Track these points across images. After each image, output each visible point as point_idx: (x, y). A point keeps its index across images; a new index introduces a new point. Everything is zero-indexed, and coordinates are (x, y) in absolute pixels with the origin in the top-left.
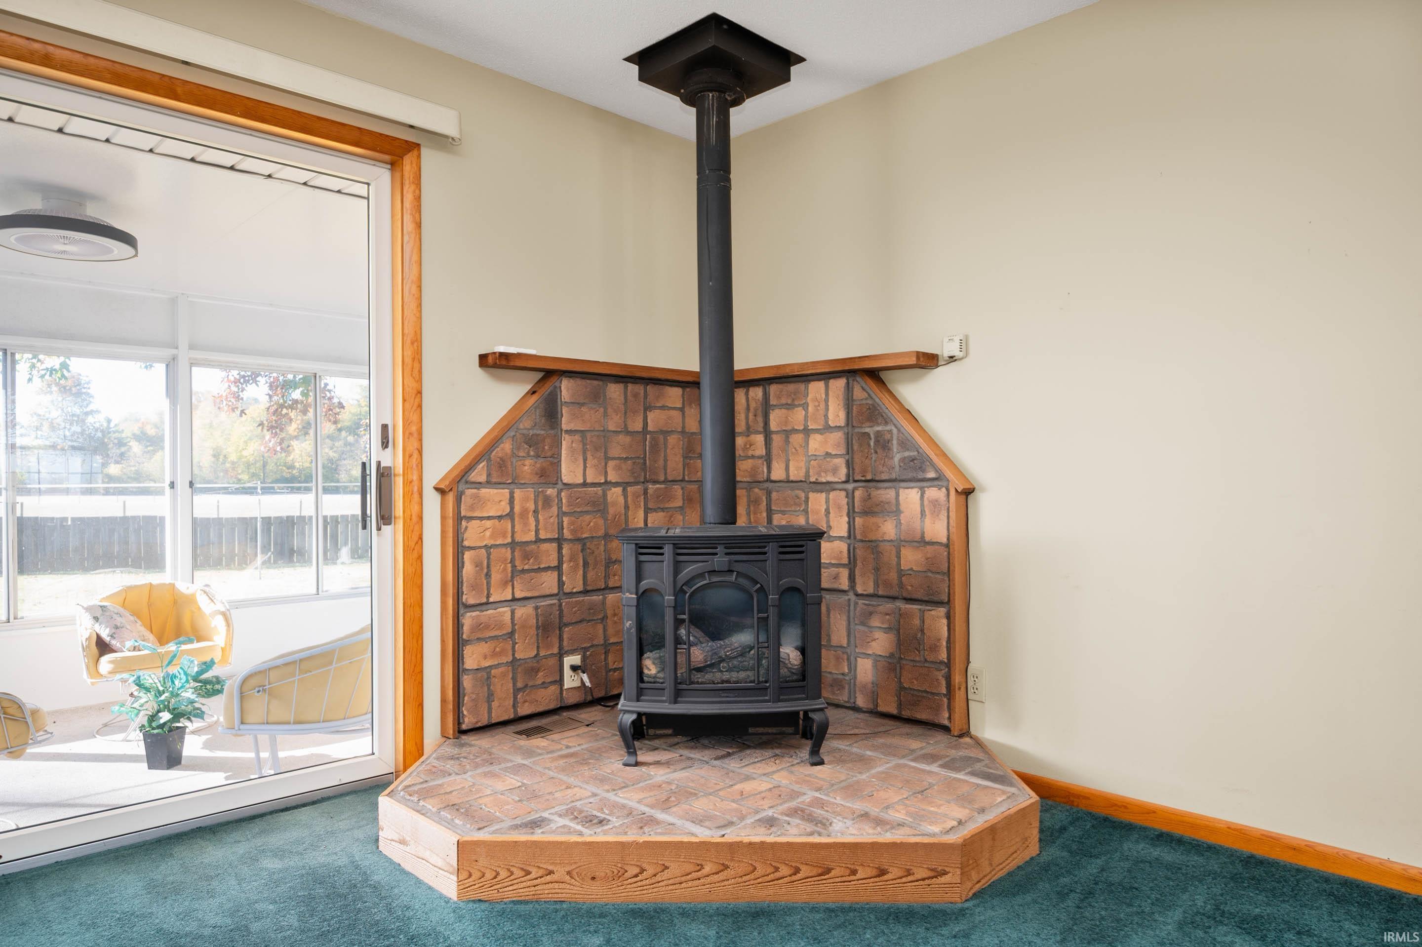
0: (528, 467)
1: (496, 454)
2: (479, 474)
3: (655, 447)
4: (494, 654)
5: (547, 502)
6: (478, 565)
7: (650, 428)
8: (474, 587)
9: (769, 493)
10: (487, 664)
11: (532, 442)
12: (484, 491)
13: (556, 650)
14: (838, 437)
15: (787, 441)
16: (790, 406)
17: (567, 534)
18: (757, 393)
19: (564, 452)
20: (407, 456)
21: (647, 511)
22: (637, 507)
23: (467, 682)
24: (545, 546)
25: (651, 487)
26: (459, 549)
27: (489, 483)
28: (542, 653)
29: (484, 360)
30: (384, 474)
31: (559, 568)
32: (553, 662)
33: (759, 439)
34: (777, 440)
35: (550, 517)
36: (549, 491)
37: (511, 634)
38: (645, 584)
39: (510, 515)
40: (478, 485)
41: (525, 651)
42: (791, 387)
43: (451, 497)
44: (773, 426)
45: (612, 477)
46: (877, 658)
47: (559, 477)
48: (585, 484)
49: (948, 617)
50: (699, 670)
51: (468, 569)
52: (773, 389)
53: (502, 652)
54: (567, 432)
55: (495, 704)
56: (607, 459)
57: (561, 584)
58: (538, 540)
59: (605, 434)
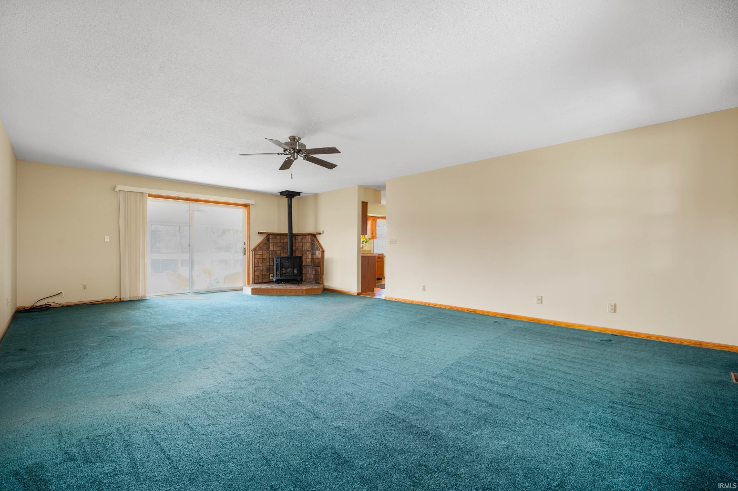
0: (265, 248)
1: (260, 246)
2: (258, 249)
3: (285, 245)
4: (259, 273)
5: (268, 253)
6: (257, 261)
7: (285, 242)
8: (257, 264)
9: (302, 251)
10: (258, 274)
11: (265, 244)
12: (258, 251)
13: (269, 273)
14: (310, 244)
15: (304, 244)
16: (305, 239)
17: (271, 257)
18: (301, 237)
19: (270, 246)
20: (248, 246)
21: (284, 254)
22: (282, 253)
23: (255, 276)
24: (267, 259)
25: (285, 251)
26: (255, 259)
27: (259, 250)
28: (267, 274)
29: (258, 233)
30: (245, 249)
31: (269, 262)
32: (269, 275)
33: (301, 244)
34: (303, 244)
35: (268, 255)
36: (268, 251)
37: (262, 271)
38: (277, 263)
39: (262, 254)
40: (257, 250)
41: (264, 273)
42: (305, 236)
43: (253, 252)
44: (303, 242)
45: (278, 249)
46: (313, 275)
47: (269, 249)
48: (274, 250)
49: (320, 268)
50: (284, 274)
51: (256, 261)
52: (303, 236)
53: (261, 273)
54: (271, 243)
55: (259, 280)
56: (277, 246)
57: (270, 264)
58: (266, 258)
59: (277, 243)
